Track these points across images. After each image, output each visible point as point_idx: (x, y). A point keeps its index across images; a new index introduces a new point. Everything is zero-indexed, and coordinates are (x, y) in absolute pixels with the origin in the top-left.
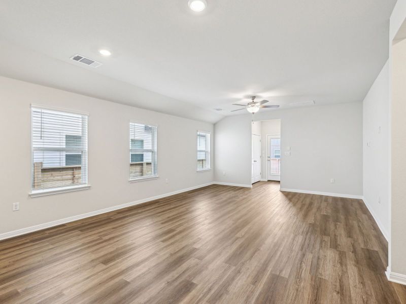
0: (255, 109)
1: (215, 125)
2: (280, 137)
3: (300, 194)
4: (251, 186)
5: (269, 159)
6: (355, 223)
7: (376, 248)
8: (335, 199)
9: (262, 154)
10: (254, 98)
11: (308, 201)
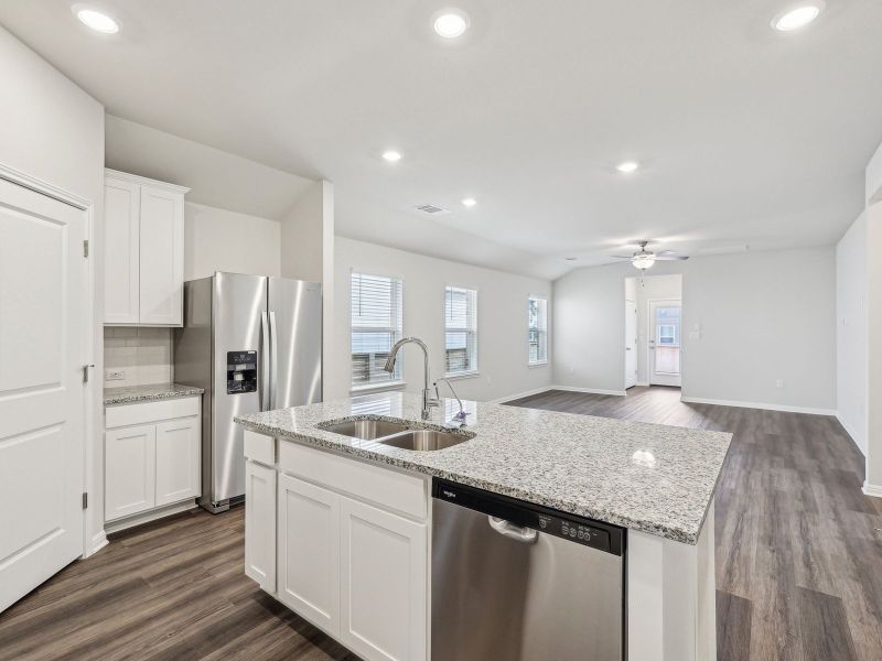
0: (647, 263)
1: (554, 283)
2: (680, 303)
3: (719, 407)
4: (625, 393)
5: (652, 345)
6: (823, 445)
7: (852, 468)
8: (786, 416)
9: (638, 335)
10: (644, 243)
11: (737, 417)
